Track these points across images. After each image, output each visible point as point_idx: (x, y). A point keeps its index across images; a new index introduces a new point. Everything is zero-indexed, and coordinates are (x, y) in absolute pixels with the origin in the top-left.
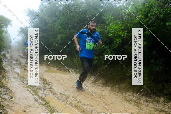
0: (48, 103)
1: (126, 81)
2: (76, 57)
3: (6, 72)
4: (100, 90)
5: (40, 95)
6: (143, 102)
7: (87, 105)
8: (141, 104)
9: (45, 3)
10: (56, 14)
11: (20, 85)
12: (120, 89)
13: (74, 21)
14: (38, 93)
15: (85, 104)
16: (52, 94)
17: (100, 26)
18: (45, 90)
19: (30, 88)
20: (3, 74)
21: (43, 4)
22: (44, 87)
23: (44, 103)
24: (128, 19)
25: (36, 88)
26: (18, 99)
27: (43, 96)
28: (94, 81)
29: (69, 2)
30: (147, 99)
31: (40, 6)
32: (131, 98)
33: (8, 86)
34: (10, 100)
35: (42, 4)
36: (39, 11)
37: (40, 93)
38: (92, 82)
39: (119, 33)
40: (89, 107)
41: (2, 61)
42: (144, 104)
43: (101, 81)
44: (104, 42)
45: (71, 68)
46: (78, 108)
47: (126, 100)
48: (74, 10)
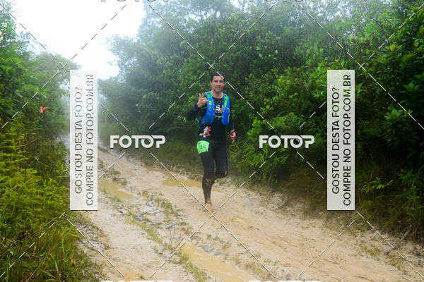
0: (187, 259)
1: (360, 204)
4: (297, 227)
6: (410, 255)
7: (276, 262)
8: (405, 260)
9: (153, 19)
11: (115, 217)
12: (347, 224)
14: (159, 236)
15: (270, 261)
16: (189, 238)
18: (171, 227)
19: (139, 225)
21: (148, 21)
22: (167, 221)
23: (178, 259)
25: (150, 223)
26: (119, 250)
28: (281, 205)
29: (208, 15)
30: (418, 247)
31: (141, 27)
32: (376, 245)
33: (91, 221)
34: (105, 253)
35: (145, 23)
36: (140, 40)
37: (161, 234)
38: (276, 207)
40: (281, 268)
42: (412, 260)
43: (299, 206)
44: (302, 109)
46: (253, 270)
47: (366, 250)
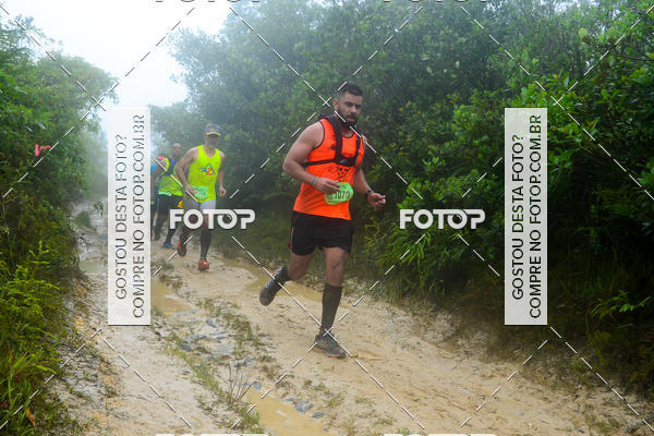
0: (255, 422)
1: (590, 338)
2: (374, 229)
3: (88, 289)
4: (474, 374)
5: (225, 387)
10: (294, 49)
11: (145, 342)
12: (562, 372)
13: (370, 77)
14: (217, 379)
16: (273, 385)
17: (481, 97)
18: (245, 364)
19: (184, 357)
20: (79, 296)
22: (238, 354)
23: (237, 420)
24: (605, 66)
25: (207, 356)
26: (135, 400)
27: (236, 391)
28: (449, 334)
32: (612, 413)
33: (97, 346)
34: (104, 403)
36: (227, 40)
37: (223, 375)
38: (440, 337)
39: (562, 130)
41: (73, 243)
45: (352, 277)
47: (592, 422)
48: (371, 31)
